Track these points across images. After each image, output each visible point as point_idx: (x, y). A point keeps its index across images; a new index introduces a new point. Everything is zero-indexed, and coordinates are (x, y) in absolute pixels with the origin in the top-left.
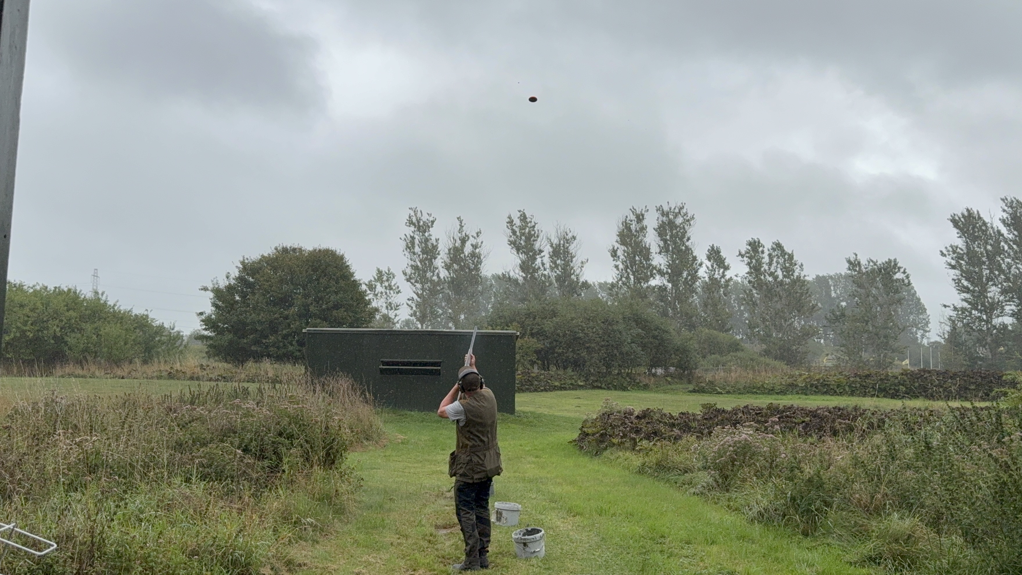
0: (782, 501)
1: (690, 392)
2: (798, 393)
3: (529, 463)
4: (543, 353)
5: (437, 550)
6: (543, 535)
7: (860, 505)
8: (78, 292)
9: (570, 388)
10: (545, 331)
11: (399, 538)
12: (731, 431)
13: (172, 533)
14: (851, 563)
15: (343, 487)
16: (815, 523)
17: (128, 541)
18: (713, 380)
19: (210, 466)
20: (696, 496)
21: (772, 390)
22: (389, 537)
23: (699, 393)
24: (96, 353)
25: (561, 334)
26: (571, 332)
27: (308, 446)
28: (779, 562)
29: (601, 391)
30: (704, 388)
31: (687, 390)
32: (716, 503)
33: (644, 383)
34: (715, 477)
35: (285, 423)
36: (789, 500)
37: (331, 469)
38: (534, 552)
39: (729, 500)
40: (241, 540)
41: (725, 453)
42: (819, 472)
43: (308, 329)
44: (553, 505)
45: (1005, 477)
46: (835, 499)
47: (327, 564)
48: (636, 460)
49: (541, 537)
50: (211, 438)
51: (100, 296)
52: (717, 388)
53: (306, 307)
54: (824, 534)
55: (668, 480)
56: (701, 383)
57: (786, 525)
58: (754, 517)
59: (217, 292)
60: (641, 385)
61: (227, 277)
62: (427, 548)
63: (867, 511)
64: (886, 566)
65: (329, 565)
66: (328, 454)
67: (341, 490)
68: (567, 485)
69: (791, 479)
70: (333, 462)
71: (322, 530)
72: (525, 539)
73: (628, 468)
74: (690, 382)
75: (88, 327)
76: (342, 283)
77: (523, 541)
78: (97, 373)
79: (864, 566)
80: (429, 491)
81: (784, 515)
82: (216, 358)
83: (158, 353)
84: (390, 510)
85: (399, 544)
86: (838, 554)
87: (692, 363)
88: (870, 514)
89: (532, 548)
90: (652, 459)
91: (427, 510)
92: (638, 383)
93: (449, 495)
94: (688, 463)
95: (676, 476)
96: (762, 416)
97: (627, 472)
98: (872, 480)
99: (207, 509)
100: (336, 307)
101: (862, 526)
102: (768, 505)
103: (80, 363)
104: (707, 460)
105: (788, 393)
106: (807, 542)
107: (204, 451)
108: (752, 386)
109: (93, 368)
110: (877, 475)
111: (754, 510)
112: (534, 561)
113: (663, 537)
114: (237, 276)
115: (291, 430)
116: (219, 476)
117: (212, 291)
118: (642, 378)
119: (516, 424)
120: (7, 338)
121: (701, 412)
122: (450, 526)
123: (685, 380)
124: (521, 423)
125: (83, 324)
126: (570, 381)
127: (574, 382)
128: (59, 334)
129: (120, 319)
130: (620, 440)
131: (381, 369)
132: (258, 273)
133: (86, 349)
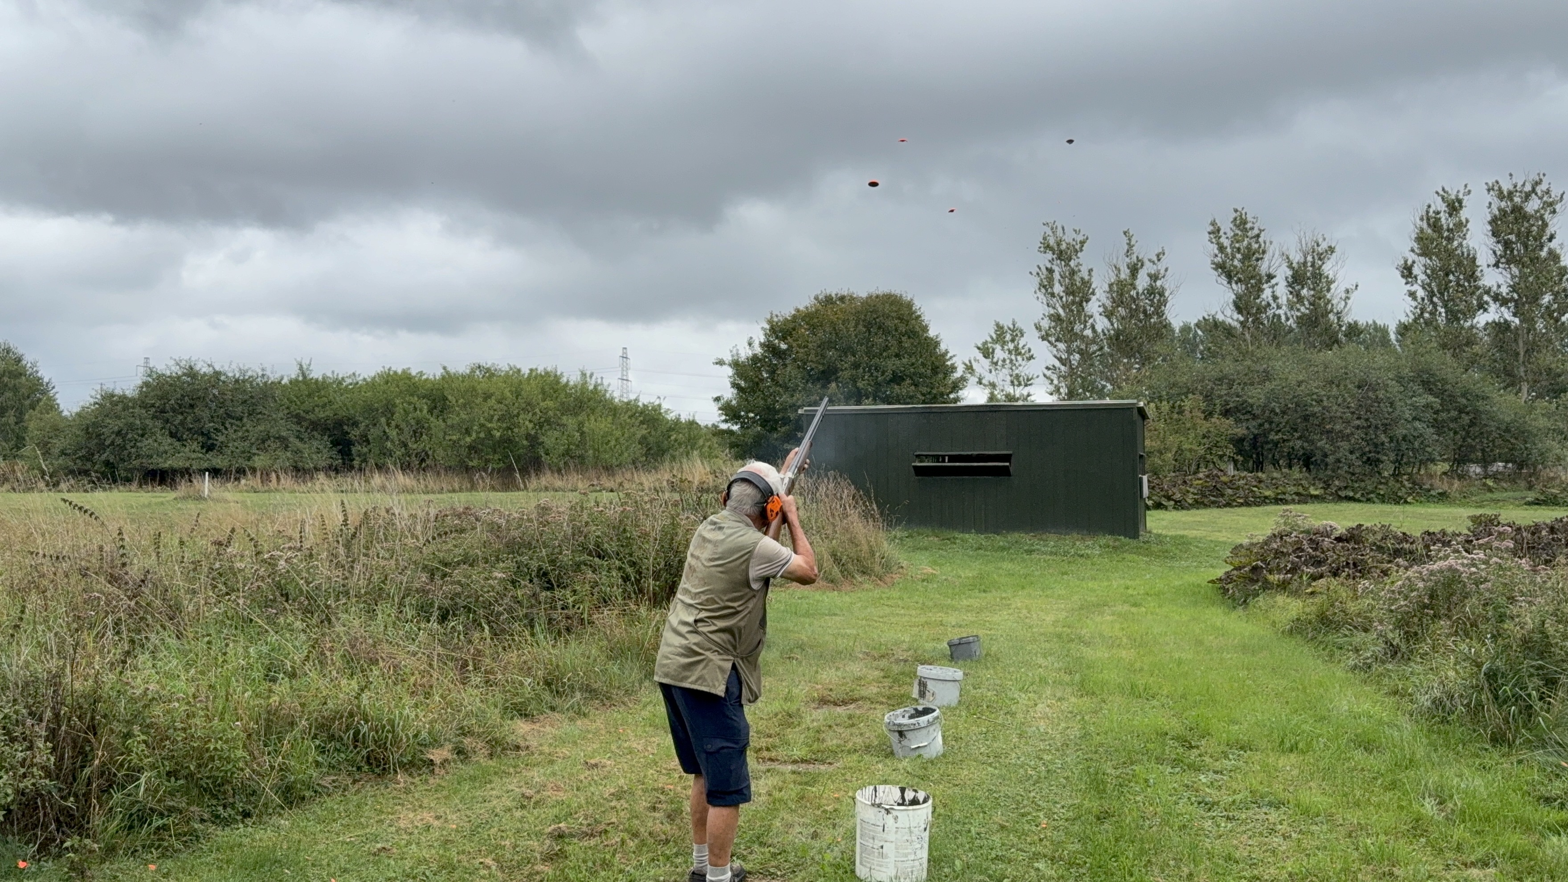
0: (1471, 680)
1: (1529, 504)
4: (1247, 443)
8: (558, 375)
9: (1294, 500)
23: (1547, 505)
24: (579, 456)
25: (1278, 410)
30: (1555, 497)
31: (1523, 502)
32: (1378, 682)
33: (1440, 491)
36: (1482, 676)
39: (1400, 678)
47: (561, 748)
49: (930, 724)
54: (1529, 741)
55: (1330, 645)
58: (1429, 708)
59: (738, 367)
61: (750, 344)
65: (563, 750)
72: (900, 725)
73: (1277, 624)
74: (1530, 488)
76: (907, 342)
77: (896, 728)
78: (580, 484)
86: (1530, 781)
87: (1536, 453)
89: (915, 741)
92: (1429, 491)
95: (1346, 636)
102: (1452, 687)
103: (559, 471)
109: (575, 478)
111: (1429, 695)
114: (763, 341)
117: (730, 365)
118: (1437, 482)
119: (1139, 554)
120: (468, 439)
121: (1469, 529)
122: (844, 703)
123: (1523, 484)
124: (1149, 553)
125: (564, 418)
126: (1294, 489)
127: (1301, 490)
128: (533, 432)
129: (613, 410)
130: (1282, 576)
131: (915, 467)
132: (791, 335)
133: (567, 452)
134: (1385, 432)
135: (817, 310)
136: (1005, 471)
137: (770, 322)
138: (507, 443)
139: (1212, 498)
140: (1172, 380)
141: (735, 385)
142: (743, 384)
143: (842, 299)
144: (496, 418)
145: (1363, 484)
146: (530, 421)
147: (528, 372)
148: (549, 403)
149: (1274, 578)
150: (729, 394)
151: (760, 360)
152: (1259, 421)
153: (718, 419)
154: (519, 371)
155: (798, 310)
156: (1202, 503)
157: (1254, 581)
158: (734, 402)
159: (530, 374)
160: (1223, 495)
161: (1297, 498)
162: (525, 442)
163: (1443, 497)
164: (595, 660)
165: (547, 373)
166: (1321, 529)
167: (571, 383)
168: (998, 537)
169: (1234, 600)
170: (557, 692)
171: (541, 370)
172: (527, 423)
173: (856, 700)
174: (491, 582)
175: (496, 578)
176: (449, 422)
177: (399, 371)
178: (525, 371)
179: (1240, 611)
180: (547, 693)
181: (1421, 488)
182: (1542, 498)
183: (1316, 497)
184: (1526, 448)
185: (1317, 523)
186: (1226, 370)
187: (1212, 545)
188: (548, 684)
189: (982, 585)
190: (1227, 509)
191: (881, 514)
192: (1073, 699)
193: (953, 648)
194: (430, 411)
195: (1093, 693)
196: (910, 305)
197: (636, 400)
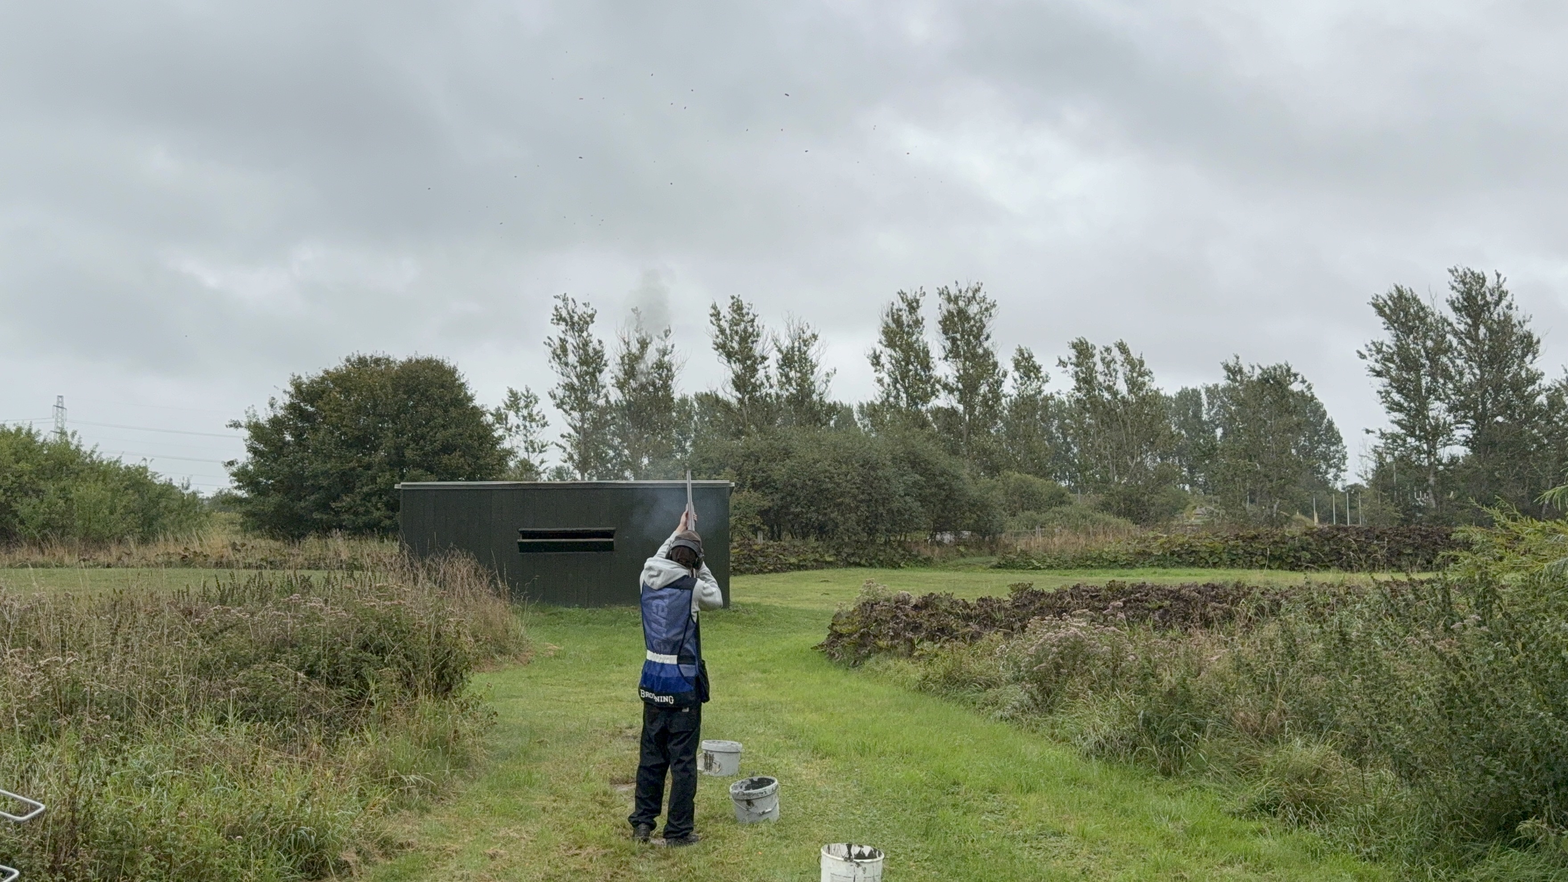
0: (1132, 726)
1: (991, 567)
2: (1153, 566)
3: (753, 680)
4: (771, 514)
5: (614, 816)
6: (777, 787)
7: (1246, 727)
8: (33, 432)
9: (813, 566)
10: (774, 481)
11: (555, 801)
12: (1054, 623)
13: (199, 802)
14: (1234, 813)
15: (466, 726)
16: (1180, 755)
17: (132, 816)
18: (1028, 549)
19: (256, 698)
20: (1004, 722)
21: (1115, 562)
22: (541, 799)
23: (1007, 568)
24: (64, 527)
25: (798, 486)
26: (814, 481)
27: (409, 664)
28: (1128, 816)
29: (860, 570)
30: (1013, 562)
31: (989, 566)
32: (1034, 732)
33: (925, 556)
34: (1031, 693)
35: (372, 628)
36: (1141, 723)
37: (445, 699)
38: (764, 813)
39: (1053, 727)
40: (309, 811)
41: (1046, 656)
42: (1185, 680)
43: (402, 483)
44: (791, 742)
45: (1455, 681)
46: (1209, 721)
47: (444, 843)
48: (915, 672)
49: (774, 791)
50: (256, 655)
51: (70, 439)
52: (1034, 561)
53: (399, 450)
54: (1194, 772)
55: (962, 701)
56: (1010, 553)
57: (1137, 761)
58: (1091, 750)
59: (257, 430)
60: (920, 558)
61: (272, 405)
62: (599, 813)
63: (1257, 736)
64: (1285, 816)
65: (448, 844)
66: (441, 677)
67: (462, 731)
68: (811, 712)
69: (1143, 692)
70: (449, 688)
71: (434, 792)
72: (749, 794)
73: (903, 684)
74: (992, 553)
75: (50, 488)
76: (453, 412)
77: (746, 798)
78: (67, 559)
79: (1253, 818)
80: (599, 729)
81: (1134, 747)
82: (257, 532)
83: (164, 528)
84: (539, 759)
85: (555, 809)
86: (1215, 802)
87: (995, 523)
88: (1261, 741)
89: (760, 806)
90: (939, 668)
91: (598, 757)
92: (916, 556)
93: (630, 732)
94: (992, 673)
95: (974, 692)
96: (1100, 600)
97: (901, 689)
98: (1263, 691)
99: (254, 763)
100: (447, 449)
101: (1248, 759)
102: (1110, 732)
103: (39, 543)
104: (1019, 667)
105: (1137, 565)
106: (1169, 785)
107: (244, 676)
108: (1084, 555)
109: (60, 552)
110: (1270, 683)
111: (1089, 740)
112: (763, 827)
113: (955, 783)
114: (288, 403)
115: (381, 641)
116: (270, 714)
117: (247, 428)
119: (733, 622)
121: (1010, 596)
123: (986, 550)
124: (740, 622)
125: (42, 483)
126: (812, 556)
127: (818, 557)
129: (102, 473)
131: (519, 543)
132: (319, 397)
134: (883, 505)
135: (350, 373)
136: (609, 547)
137: (294, 383)
141: (251, 449)
142: (261, 447)
143: (377, 362)
145: (866, 551)
149: (882, 643)
150: (244, 457)
151: (283, 422)
152: (782, 494)
155: (327, 372)
157: (863, 646)
158: (250, 467)
160: (756, 563)
161: (815, 564)
165: (18, 431)
166: (901, 599)
167: (49, 443)
168: (603, 611)
169: (844, 663)
171: (9, 426)
179: (853, 672)
181: (910, 554)
182: (1003, 562)
183: (831, 563)
184: (989, 520)
187: (787, 612)
189: (613, 659)
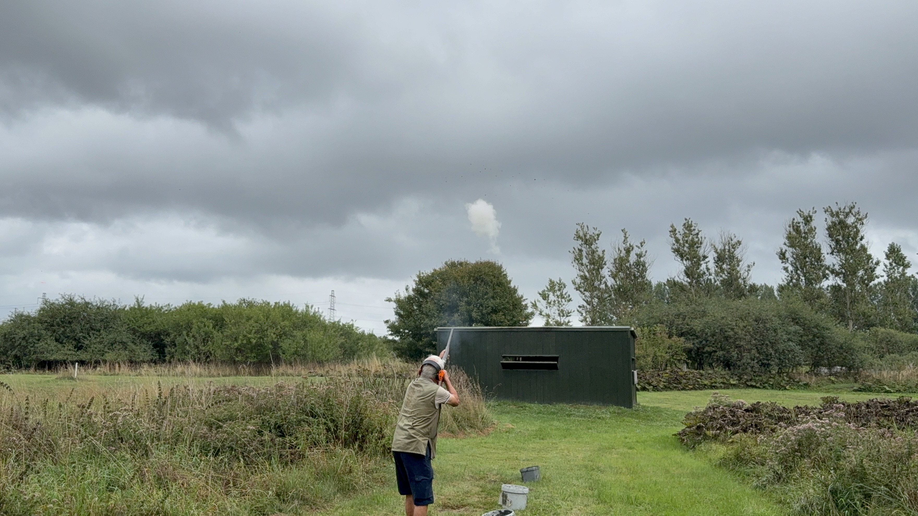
1: (856, 390)
4: (692, 352)
8: (291, 306)
9: (721, 387)
10: (695, 331)
20: (758, 490)
23: (865, 392)
25: (711, 334)
26: (721, 330)
30: (870, 387)
34: (773, 468)
35: (312, 402)
36: (829, 492)
39: (783, 493)
58: (799, 511)
59: (399, 302)
74: (855, 381)
76: (499, 290)
78: (303, 372)
82: (400, 359)
87: (858, 361)
92: (798, 383)
103: (290, 364)
109: (300, 368)
111: (800, 503)
114: (414, 287)
115: (318, 409)
117: (395, 301)
118: (803, 378)
119: (632, 418)
120: (236, 344)
121: (821, 406)
122: (458, 507)
123: (851, 379)
124: (638, 417)
125: (295, 332)
126: (721, 380)
127: (725, 381)
128: (275, 340)
129: (324, 327)
130: (714, 432)
131: (502, 364)
132: (431, 284)
133: (296, 353)
134: (772, 347)
135: (446, 270)
136: (555, 367)
137: (419, 277)
138: (259, 346)
139: (675, 385)
140: (651, 315)
141: (397, 313)
142: (402, 313)
143: (461, 264)
144: (253, 331)
145: (760, 378)
146: (274, 333)
147: (274, 304)
148: (287, 323)
149: (710, 433)
150: (393, 318)
151: (413, 299)
152: (700, 340)
153: (387, 333)
154: (269, 303)
155: (435, 270)
156: (669, 388)
157: (698, 435)
158: (396, 324)
159: (275, 306)
160: (680, 383)
161: (723, 385)
162: (270, 346)
163: (807, 386)
164: (308, 480)
165: (285, 304)
166: (737, 405)
167: (300, 311)
168: (551, 406)
169: (687, 446)
170: (284, 500)
171: (281, 303)
172: (272, 334)
173: (465, 506)
174: (246, 431)
175: (249, 429)
176: (225, 334)
177: (197, 304)
178: (272, 304)
179: (691, 452)
180: (277, 501)
181: (794, 381)
182: (863, 387)
183: (734, 385)
184: (853, 359)
185: (733, 401)
186: (681, 310)
187: (675, 413)
188: (278, 495)
189: (541, 435)
190: (683, 391)
191: (483, 391)
192: (594, 506)
193: (523, 474)
194: (214, 327)
195: (605, 502)
196: (500, 267)
197: (339, 322)
